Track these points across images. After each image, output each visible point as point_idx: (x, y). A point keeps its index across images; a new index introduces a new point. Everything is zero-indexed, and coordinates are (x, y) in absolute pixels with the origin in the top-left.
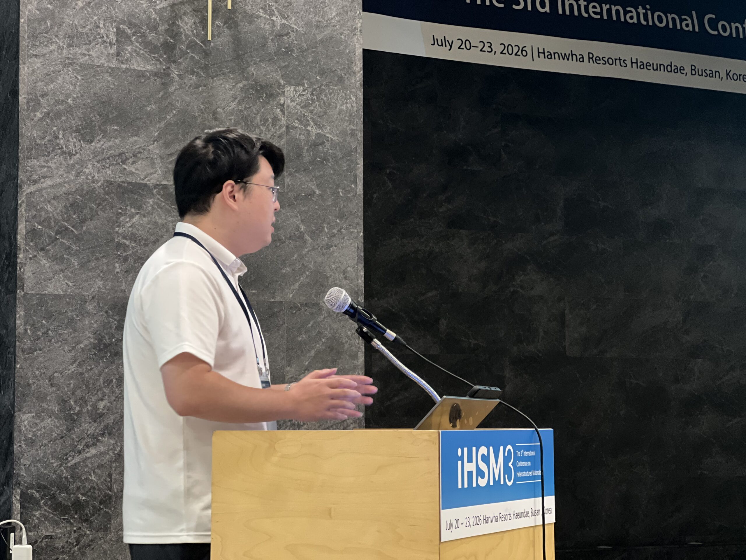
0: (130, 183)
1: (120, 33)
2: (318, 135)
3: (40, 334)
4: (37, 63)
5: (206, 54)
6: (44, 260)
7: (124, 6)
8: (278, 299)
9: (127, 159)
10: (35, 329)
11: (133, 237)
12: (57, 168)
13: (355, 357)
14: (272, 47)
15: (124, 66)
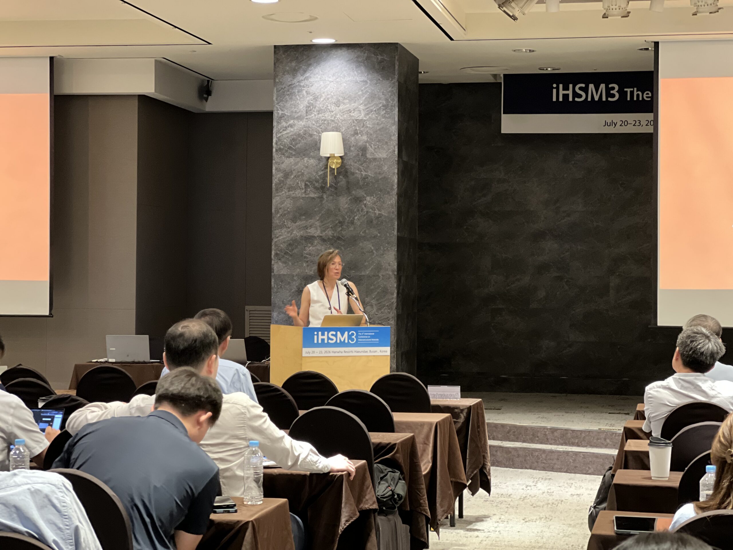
0: (309, 236)
1: (306, 185)
2: (379, 214)
3: (279, 287)
4: (278, 198)
5: (336, 189)
6: (280, 263)
7: (307, 175)
8: (363, 273)
9: (308, 228)
10: (277, 286)
11: (310, 254)
12: (285, 232)
13: (393, 294)
14: (361, 183)
15: (307, 196)
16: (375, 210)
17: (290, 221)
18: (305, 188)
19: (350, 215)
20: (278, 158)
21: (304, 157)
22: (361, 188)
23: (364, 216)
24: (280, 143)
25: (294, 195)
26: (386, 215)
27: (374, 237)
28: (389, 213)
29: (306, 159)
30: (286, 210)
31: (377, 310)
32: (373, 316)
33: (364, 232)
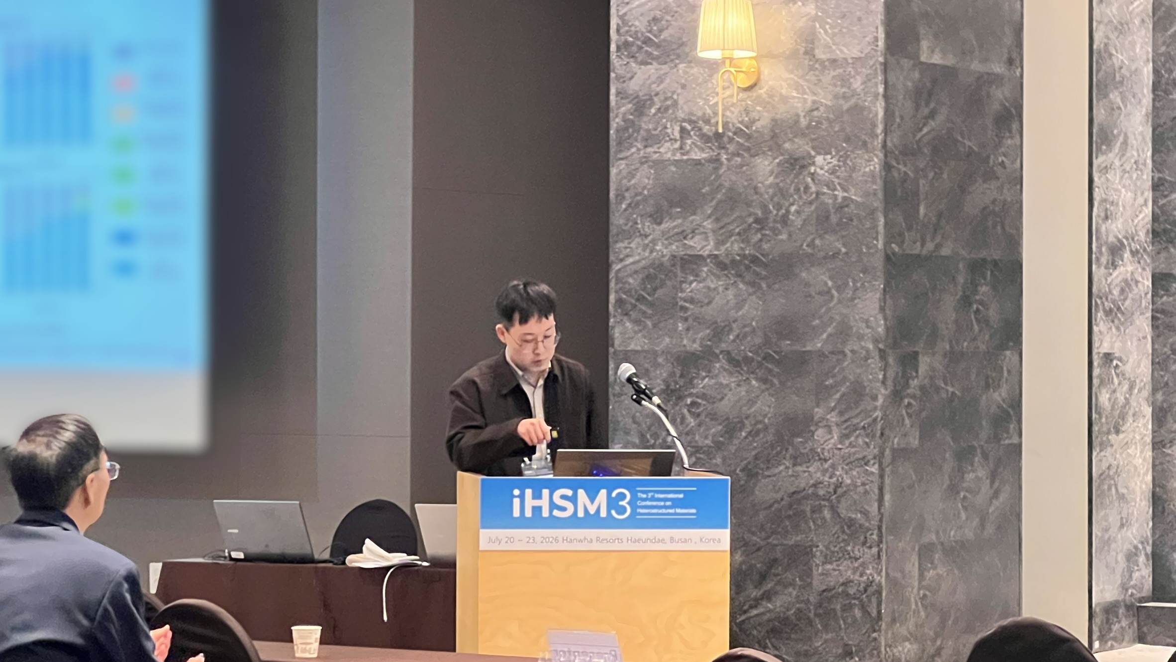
16: (835, 189)
17: (649, 219)
18: (681, 137)
19: (778, 204)
20: (621, 65)
21: (677, 61)
22: (803, 135)
23: (811, 203)
24: (627, 28)
25: (658, 155)
26: (859, 199)
27: (833, 254)
28: (866, 194)
29: (681, 66)
30: (640, 194)
31: (841, 437)
32: (831, 454)
33: (811, 244)
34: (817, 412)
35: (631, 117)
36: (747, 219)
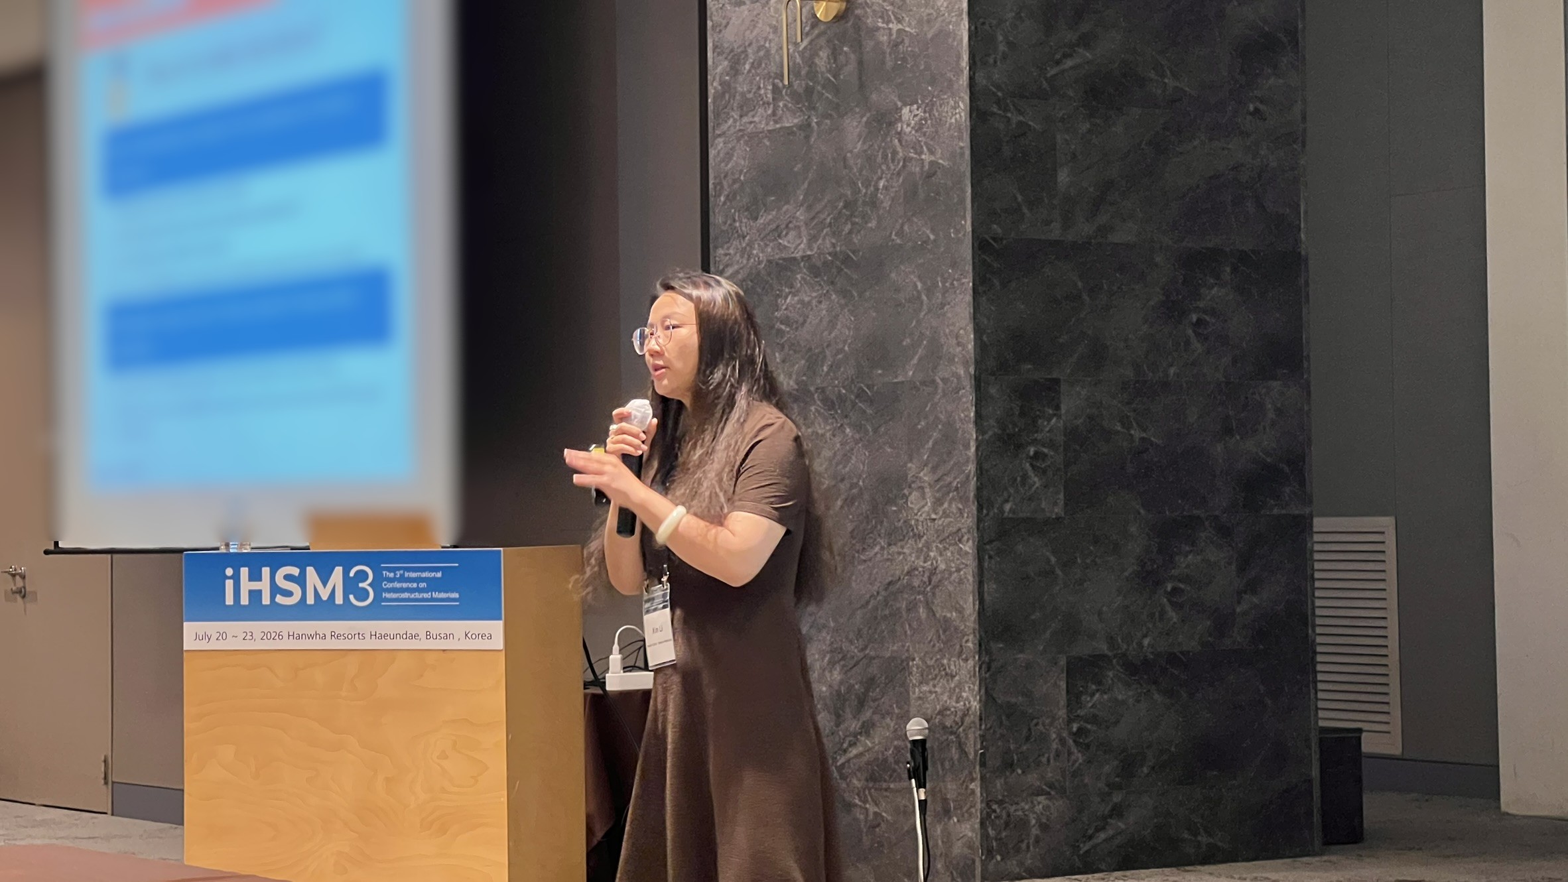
16: (921, 153)
17: (746, 213)
18: (774, 99)
19: (867, 178)
20: (717, 9)
22: (889, 80)
23: (899, 174)
25: (753, 125)
26: (946, 164)
27: (922, 244)
28: (953, 155)
30: (737, 181)
31: (935, 503)
32: (925, 527)
33: (900, 233)
34: (910, 469)
35: (727, 78)
36: (837, 204)
